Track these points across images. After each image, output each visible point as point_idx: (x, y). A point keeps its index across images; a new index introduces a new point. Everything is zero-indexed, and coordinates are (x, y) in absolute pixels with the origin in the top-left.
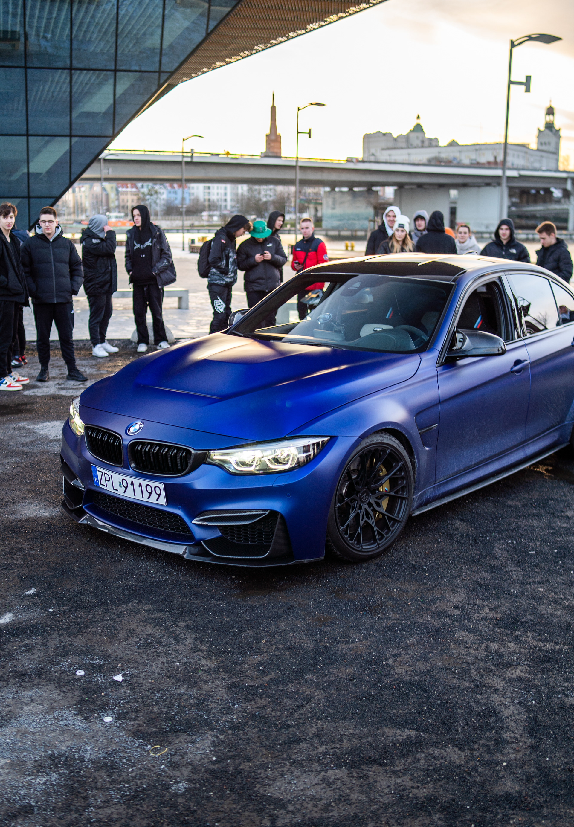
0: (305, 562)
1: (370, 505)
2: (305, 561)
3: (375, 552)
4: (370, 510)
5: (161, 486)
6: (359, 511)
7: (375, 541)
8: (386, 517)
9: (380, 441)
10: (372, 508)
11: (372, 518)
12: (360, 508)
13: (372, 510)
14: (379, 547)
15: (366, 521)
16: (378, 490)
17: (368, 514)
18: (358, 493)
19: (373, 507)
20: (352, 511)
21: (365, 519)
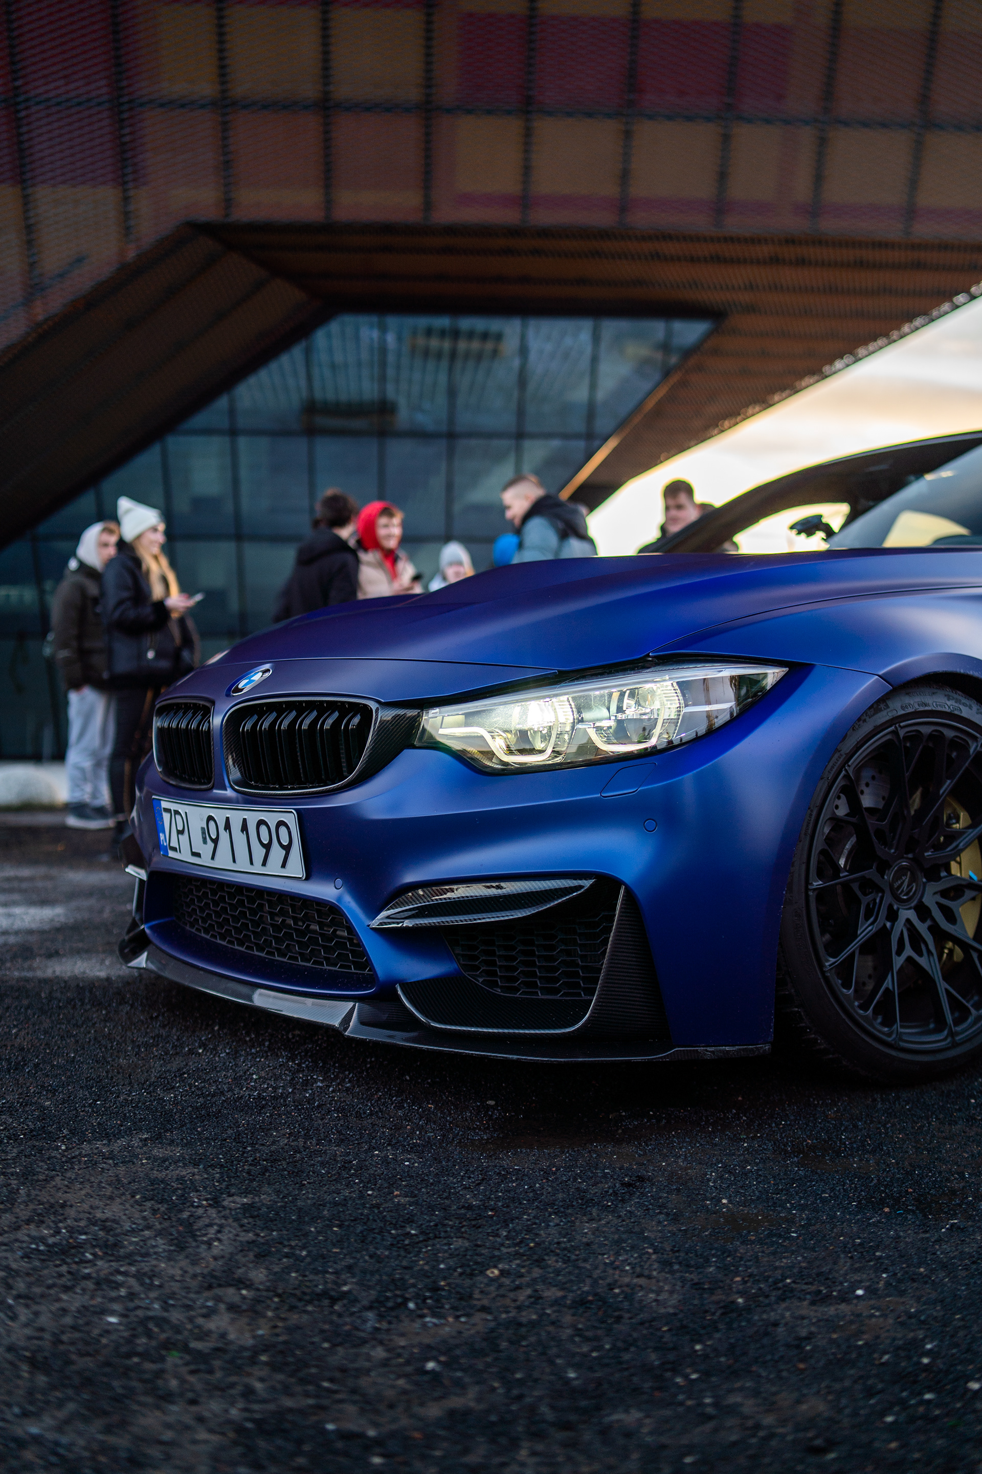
0: (708, 1056)
1: (923, 912)
2: (708, 1051)
3: (940, 1057)
4: (922, 928)
5: (291, 819)
6: (888, 924)
7: (941, 1024)
8: (975, 956)
9: (947, 710)
10: (929, 923)
11: (929, 952)
12: (893, 916)
13: (930, 929)
14: (955, 1045)
15: (909, 959)
16: (948, 869)
17: (916, 940)
18: (883, 867)
19: (933, 919)
20: (867, 919)
21: (908, 951)
